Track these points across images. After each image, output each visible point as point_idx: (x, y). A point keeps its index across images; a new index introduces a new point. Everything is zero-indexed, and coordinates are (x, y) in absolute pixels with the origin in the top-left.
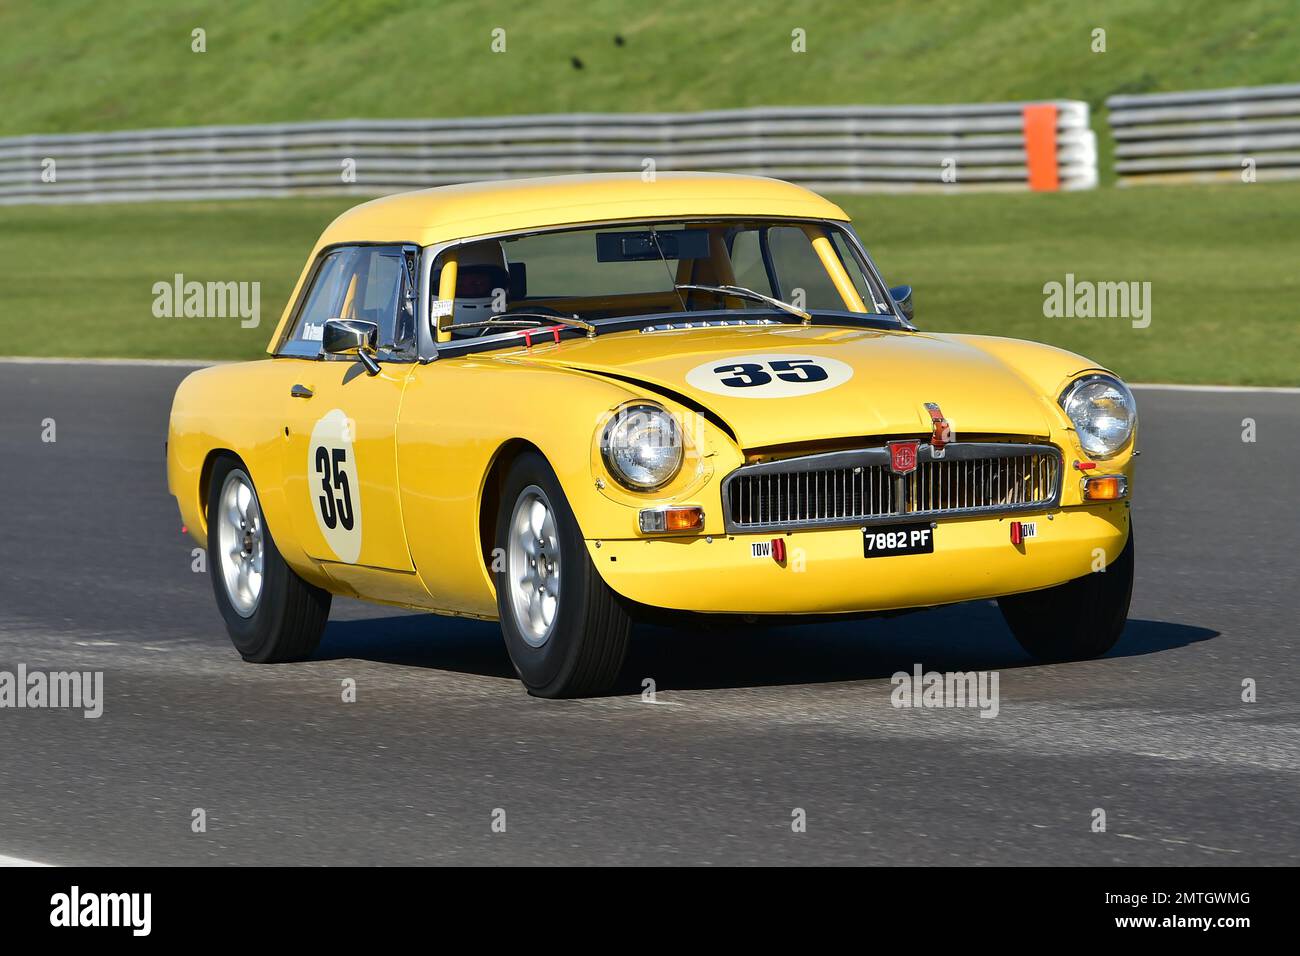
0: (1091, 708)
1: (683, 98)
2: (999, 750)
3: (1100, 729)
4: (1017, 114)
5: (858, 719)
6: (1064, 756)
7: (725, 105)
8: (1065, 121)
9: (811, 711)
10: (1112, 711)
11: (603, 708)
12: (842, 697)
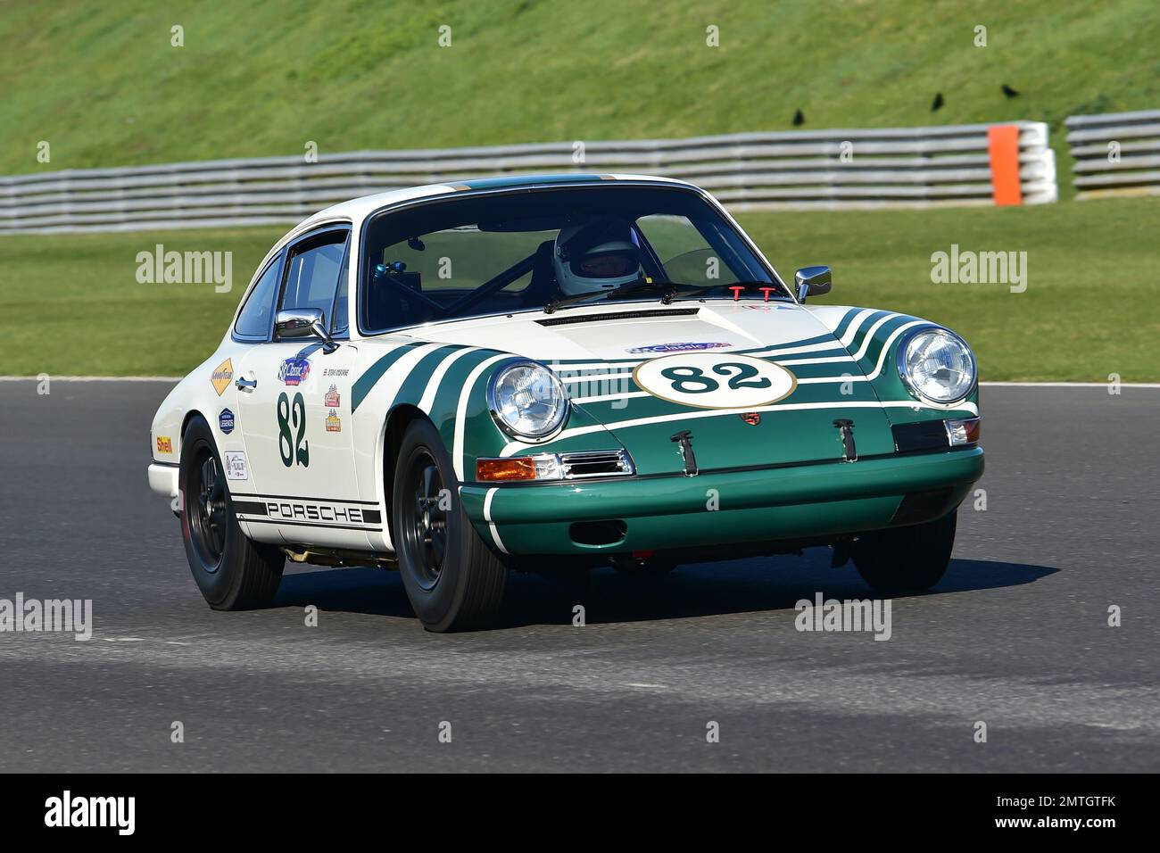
0: (1046, 683)
1: (672, 125)
2: (961, 724)
3: (1054, 702)
4: (983, 134)
5: (829, 697)
6: (1020, 728)
7: (710, 132)
8: (1027, 140)
9: (785, 691)
10: (1066, 686)
11: (593, 692)
12: (815, 677)
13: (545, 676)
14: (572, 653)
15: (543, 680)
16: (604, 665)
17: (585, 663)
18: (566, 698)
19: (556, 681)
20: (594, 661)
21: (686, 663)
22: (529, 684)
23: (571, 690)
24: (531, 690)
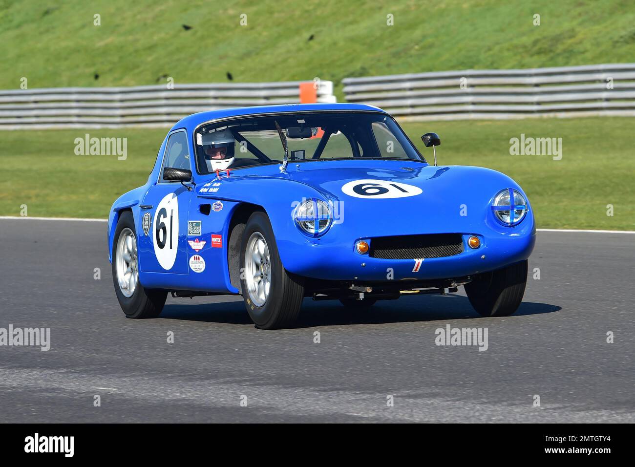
0: (325, 391)
1: (126, 79)
2: (277, 412)
3: (329, 401)
4: (297, 87)
5: (206, 397)
6: (309, 415)
7: (148, 83)
8: (321, 91)
9: (181, 393)
10: (335, 392)
11: (76, 392)
12: (198, 385)
13: (50, 383)
14: (65, 370)
15: (49, 386)
16: (83, 377)
17: (73, 376)
18: (61, 395)
19: (56, 385)
20: (76, 375)
21: (127, 376)
22: (41, 387)
23: (64, 391)
24: (42, 390)
